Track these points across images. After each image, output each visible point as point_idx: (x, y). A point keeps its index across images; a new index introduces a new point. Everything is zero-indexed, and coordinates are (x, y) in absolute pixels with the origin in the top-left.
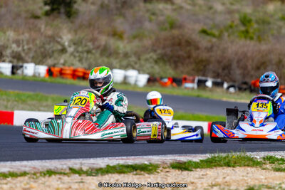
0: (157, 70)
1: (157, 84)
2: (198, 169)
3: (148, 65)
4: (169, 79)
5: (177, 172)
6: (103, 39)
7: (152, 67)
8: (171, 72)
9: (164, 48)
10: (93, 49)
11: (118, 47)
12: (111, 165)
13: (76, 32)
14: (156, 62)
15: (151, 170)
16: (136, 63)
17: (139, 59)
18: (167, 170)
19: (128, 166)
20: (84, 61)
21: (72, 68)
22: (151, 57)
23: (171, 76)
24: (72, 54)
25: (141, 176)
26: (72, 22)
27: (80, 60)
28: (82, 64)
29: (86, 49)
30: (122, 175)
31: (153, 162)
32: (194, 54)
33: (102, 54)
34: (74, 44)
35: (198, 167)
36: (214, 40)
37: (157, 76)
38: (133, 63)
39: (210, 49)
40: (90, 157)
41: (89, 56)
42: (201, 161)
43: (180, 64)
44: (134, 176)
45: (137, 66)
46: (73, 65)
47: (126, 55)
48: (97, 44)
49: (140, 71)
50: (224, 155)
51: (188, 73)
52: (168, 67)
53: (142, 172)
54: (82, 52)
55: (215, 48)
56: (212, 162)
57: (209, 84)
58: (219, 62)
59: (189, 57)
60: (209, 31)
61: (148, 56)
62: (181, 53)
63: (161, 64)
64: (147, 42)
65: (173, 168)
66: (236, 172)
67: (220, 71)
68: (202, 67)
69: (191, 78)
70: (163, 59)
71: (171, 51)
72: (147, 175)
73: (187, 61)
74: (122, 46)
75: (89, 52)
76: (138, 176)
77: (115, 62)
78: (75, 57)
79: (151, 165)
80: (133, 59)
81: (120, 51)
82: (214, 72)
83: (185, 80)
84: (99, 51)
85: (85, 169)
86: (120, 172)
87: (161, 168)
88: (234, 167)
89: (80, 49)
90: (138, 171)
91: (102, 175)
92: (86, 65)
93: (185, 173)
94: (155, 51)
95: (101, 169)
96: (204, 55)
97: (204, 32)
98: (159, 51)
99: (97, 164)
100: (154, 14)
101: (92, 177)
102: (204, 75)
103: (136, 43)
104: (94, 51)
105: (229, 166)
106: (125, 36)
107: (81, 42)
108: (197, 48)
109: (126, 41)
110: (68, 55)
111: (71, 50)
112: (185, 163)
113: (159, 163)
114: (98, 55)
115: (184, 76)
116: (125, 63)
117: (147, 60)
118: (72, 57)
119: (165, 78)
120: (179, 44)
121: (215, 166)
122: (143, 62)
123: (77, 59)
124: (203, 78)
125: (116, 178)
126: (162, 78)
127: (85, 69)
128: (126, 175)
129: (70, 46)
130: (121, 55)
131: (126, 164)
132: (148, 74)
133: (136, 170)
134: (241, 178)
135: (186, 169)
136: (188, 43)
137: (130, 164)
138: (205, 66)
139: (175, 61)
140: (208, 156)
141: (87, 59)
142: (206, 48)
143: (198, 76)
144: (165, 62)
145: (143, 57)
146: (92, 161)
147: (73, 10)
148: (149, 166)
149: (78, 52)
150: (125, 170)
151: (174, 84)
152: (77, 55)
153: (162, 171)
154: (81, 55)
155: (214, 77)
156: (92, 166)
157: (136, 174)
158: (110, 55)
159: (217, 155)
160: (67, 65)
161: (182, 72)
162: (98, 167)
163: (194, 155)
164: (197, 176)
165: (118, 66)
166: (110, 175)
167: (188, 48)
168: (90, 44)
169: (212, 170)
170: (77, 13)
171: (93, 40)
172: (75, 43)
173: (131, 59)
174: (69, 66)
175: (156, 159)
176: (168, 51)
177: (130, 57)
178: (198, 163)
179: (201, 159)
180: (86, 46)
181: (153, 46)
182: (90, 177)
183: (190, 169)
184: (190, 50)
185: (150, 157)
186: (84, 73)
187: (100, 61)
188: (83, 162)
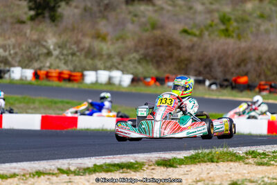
0: (140, 70)
1: (141, 84)
2: (183, 166)
3: (132, 66)
4: (152, 78)
5: (163, 169)
6: (87, 42)
7: (136, 68)
8: (154, 72)
9: (146, 48)
10: (78, 51)
11: (102, 49)
12: (98, 164)
13: (60, 35)
14: (139, 62)
15: (137, 167)
16: (119, 64)
17: (122, 60)
18: (153, 167)
19: (114, 165)
20: (69, 63)
21: (58, 70)
22: (134, 58)
23: (154, 76)
24: (57, 57)
25: (127, 174)
26: (56, 26)
27: (66, 63)
28: (68, 66)
29: (70, 51)
30: (109, 174)
31: (139, 160)
32: (176, 54)
33: (86, 56)
34: (59, 47)
35: (183, 164)
36: (195, 39)
37: (140, 76)
38: (116, 64)
39: (191, 48)
40: (78, 157)
41: (74, 58)
42: (185, 157)
43: (162, 64)
44: (120, 174)
45: (121, 67)
46: (58, 67)
47: (110, 56)
48: (81, 46)
49: (124, 71)
50: (207, 151)
51: (170, 72)
52: (151, 67)
53: (129, 170)
54: (67, 55)
55: (196, 47)
56: (195, 158)
58: (201, 61)
59: (171, 56)
60: (190, 31)
61: (131, 56)
62: (163, 53)
63: (144, 64)
64: (130, 43)
65: (158, 165)
66: (220, 168)
67: (202, 69)
68: (183, 66)
70: (145, 59)
71: (154, 51)
72: (133, 173)
73: (170, 60)
74: (105, 47)
75: (73, 54)
76: (125, 174)
77: (99, 63)
78: (60, 59)
79: (137, 163)
80: (117, 60)
81: (104, 53)
82: (196, 70)
83: (168, 79)
84: (83, 53)
85: (72, 168)
86: (107, 171)
87: (146, 166)
88: (217, 162)
89: (65, 52)
90: (125, 169)
91: (89, 174)
92: (71, 67)
93: (170, 169)
94: (137, 51)
95: (88, 168)
96: (186, 54)
97: (185, 31)
98: (142, 52)
99: (85, 164)
100: (136, 16)
101: (80, 177)
102: (186, 74)
103: (119, 44)
104: (78, 54)
105: (213, 162)
106: (109, 38)
107: (66, 46)
108: (179, 48)
109: (109, 43)
110: (53, 58)
111: (56, 53)
112: (170, 160)
113: (145, 161)
114: (82, 57)
115: (166, 75)
116: (108, 64)
117: (130, 60)
118: (57, 60)
119: (149, 77)
120: (162, 44)
121: (199, 162)
122: (126, 63)
123: (63, 61)
126: (145, 78)
127: (71, 71)
128: (113, 173)
129: (55, 49)
130: (105, 57)
131: (112, 163)
132: (132, 74)
133: (122, 168)
134: (225, 173)
135: (171, 166)
136: (170, 43)
137: (116, 162)
138: (187, 65)
139: (158, 61)
140: (192, 152)
141: (72, 61)
142: (187, 47)
143: (180, 74)
144: (147, 62)
145: (126, 58)
146: (79, 161)
147: (58, 14)
148: (135, 164)
149: (63, 55)
150: (111, 168)
151: (158, 83)
152: (62, 57)
153: (147, 168)
154: (66, 57)
155: (196, 76)
156: (79, 166)
157: (123, 173)
158: (93, 58)
159: (200, 151)
160: (52, 67)
161: (165, 72)
162: (86, 166)
163: (178, 152)
164: (182, 172)
165: (102, 66)
166: (97, 174)
167: (170, 48)
168: (74, 47)
169: (197, 166)
170: (61, 16)
171: (78, 43)
172: (61, 46)
173: (114, 60)
174: (55, 69)
175: (141, 157)
176: (151, 51)
177: (114, 58)
178: (182, 160)
179: (186, 156)
180: (70, 48)
181: (136, 46)
182: (78, 177)
183: (175, 165)
184: (172, 50)
185: (136, 155)
186: (70, 75)
187: (84, 63)
188: (71, 162)
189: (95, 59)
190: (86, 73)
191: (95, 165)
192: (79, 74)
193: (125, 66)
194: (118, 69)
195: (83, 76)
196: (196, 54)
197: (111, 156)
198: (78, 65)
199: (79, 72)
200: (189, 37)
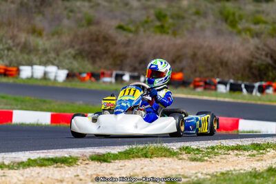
0: (76, 65)
1: (76, 79)
2: (117, 161)
3: (67, 61)
4: (88, 74)
5: (96, 164)
6: (23, 37)
7: (71, 63)
8: (89, 67)
9: (82, 44)
10: (14, 46)
11: (37, 45)
12: (32, 158)
14: (74, 57)
15: (71, 162)
16: (55, 59)
17: (58, 55)
18: (87, 162)
19: (49, 160)
20: (5, 58)
22: (70, 53)
23: (89, 72)
25: (61, 169)
27: (1, 58)
28: (3, 61)
29: (6, 46)
30: (43, 168)
31: (73, 155)
32: (112, 49)
33: (22, 51)
35: (117, 159)
36: (131, 35)
38: (52, 59)
39: (127, 44)
40: (12, 152)
41: (10, 53)
42: (119, 153)
43: (98, 60)
44: (55, 169)
45: (56, 62)
47: (45, 52)
48: (17, 41)
49: (60, 67)
50: (141, 146)
51: (105, 68)
52: (86, 62)
53: (63, 165)
54: (3, 50)
55: (132, 43)
56: (129, 154)
57: (126, 78)
58: (136, 56)
59: (106, 52)
60: (125, 27)
61: (67, 52)
62: (98, 48)
63: (79, 59)
64: (66, 39)
65: (92, 160)
66: (154, 163)
67: (137, 65)
68: (119, 62)
69: (109, 72)
70: (80, 54)
71: (90, 47)
72: (67, 168)
73: (105, 56)
74: (42, 43)
75: (9, 49)
76: (58, 169)
77: (35, 59)
79: (71, 157)
80: (52, 55)
81: (40, 48)
82: (131, 66)
83: (103, 74)
84: (19, 48)
85: (7, 163)
86: (41, 166)
87: (80, 161)
88: (151, 158)
89: (1, 47)
90: (59, 164)
91: (23, 168)
92: (7, 62)
93: (104, 164)
94: (73, 47)
95: (22, 163)
96: (121, 50)
98: (77, 47)
99: (19, 158)
100: (72, 11)
101: (14, 171)
102: (121, 69)
103: (55, 40)
104: (14, 49)
105: (146, 157)
106: (44, 33)
107: (2, 41)
108: (115, 43)
109: (45, 38)
112: (104, 155)
113: (79, 156)
114: (18, 52)
115: (102, 70)
116: (44, 59)
117: (66, 56)
119: (84, 73)
120: (97, 40)
121: (133, 157)
122: (61, 58)
124: (120, 72)
125: (37, 172)
126: (80, 73)
127: (7, 66)
128: (47, 168)
130: (41, 52)
131: (46, 157)
132: (67, 69)
133: (57, 163)
134: (159, 168)
135: (105, 161)
136: (106, 38)
137: (51, 157)
138: (122, 61)
139: (93, 57)
140: (126, 148)
141: (8, 56)
142: (123, 43)
143: (116, 70)
144: (83, 57)
145: (62, 53)
146: (14, 155)
148: (69, 158)
150: (46, 163)
151: (93, 79)
153: (81, 163)
155: (130, 71)
156: (13, 160)
157: (57, 167)
158: (30, 52)
159: (134, 147)
161: (100, 67)
162: (20, 160)
163: (112, 147)
164: (116, 167)
165: (38, 62)
166: (31, 168)
167: (106, 44)
168: (10, 42)
169: (130, 161)
171: (13, 38)
173: (50, 55)
175: (75, 152)
176: (86, 47)
177: (49, 53)
178: (116, 155)
179: (120, 151)
180: (6, 43)
181: (72, 42)
182: (12, 171)
183: (109, 160)
184: (107, 46)
185: (70, 150)
186: (6, 70)
187: (20, 58)
188: (5, 156)
189: (30, 54)
190: (22, 68)
191: (29, 159)
192: (14, 69)
193: (60, 61)
194: (53, 64)
195: (18, 71)
196: (132, 50)
197: (46, 151)
198: (14, 60)
199: (14, 66)
200: (125, 33)
